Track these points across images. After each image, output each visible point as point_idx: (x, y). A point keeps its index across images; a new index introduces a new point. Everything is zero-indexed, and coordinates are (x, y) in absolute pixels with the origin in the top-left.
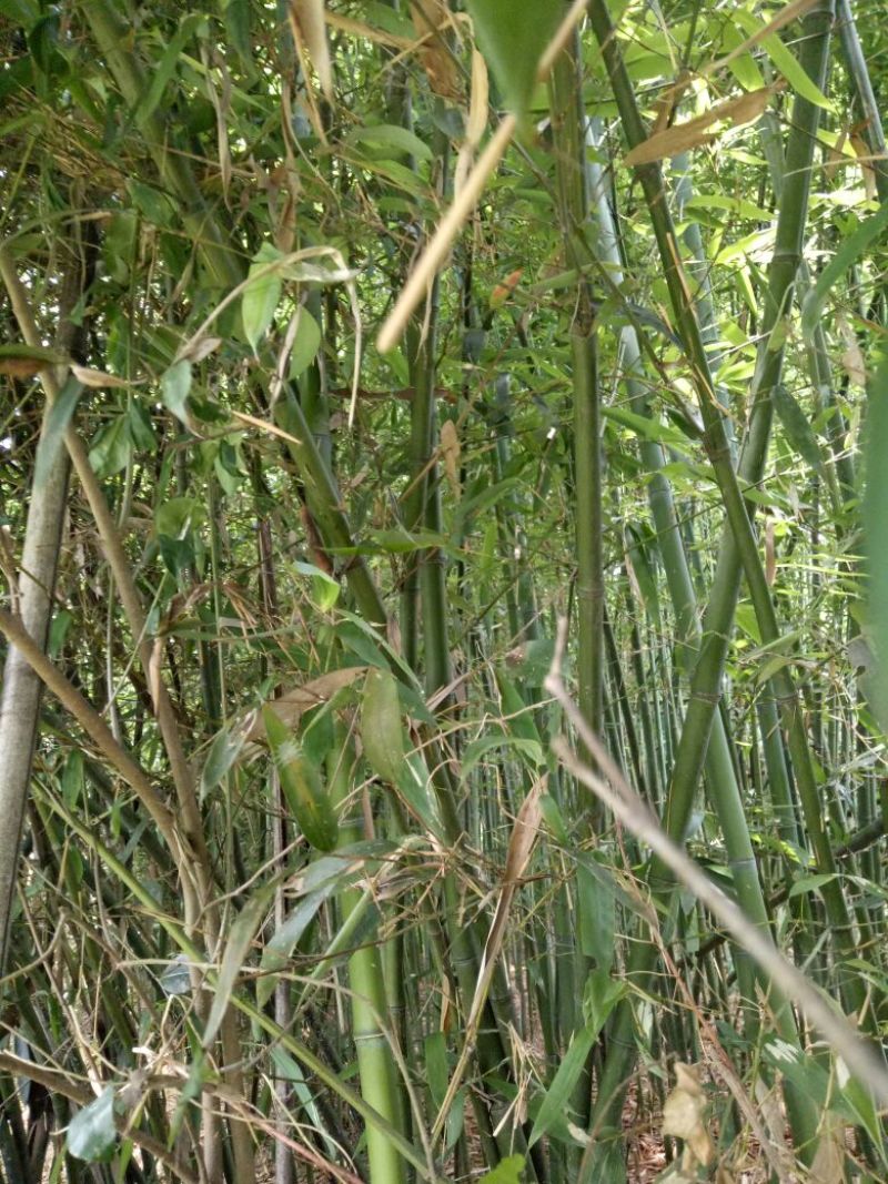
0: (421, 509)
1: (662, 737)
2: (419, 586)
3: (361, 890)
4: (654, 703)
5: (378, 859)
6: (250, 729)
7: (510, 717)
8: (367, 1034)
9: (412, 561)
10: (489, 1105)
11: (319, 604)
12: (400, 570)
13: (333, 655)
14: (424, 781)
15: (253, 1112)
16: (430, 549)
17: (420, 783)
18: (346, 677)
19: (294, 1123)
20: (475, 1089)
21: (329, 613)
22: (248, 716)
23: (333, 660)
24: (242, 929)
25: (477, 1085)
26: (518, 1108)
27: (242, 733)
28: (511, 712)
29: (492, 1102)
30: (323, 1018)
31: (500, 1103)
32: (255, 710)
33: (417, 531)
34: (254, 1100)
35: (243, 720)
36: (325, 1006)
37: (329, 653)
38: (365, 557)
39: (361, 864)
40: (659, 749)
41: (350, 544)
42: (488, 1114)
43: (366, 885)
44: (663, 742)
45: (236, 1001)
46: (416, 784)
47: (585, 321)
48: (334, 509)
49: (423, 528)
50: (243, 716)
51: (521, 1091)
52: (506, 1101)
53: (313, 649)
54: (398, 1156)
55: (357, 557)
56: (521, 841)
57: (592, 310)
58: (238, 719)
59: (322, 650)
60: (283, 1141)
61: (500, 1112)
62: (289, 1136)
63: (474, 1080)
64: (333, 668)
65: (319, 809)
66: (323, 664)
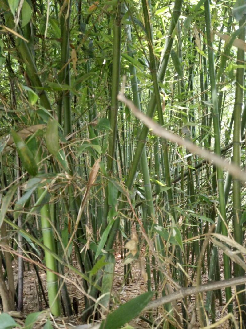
0: (64, 78)
1: (128, 155)
2: (63, 103)
3: (45, 189)
4: (126, 146)
5: (50, 179)
6: (8, 140)
7: (92, 139)
8: (45, 228)
9: (61, 94)
10: (79, 245)
11: (31, 102)
12: (57, 96)
13: (36, 119)
14: (64, 158)
15: (12, 250)
16: (67, 91)
17: (63, 159)
18: (40, 127)
19: (24, 251)
20: (75, 242)
21: (34, 106)
22: (7, 136)
23: (35, 121)
24: (7, 199)
25: (76, 241)
26: (87, 246)
27: (5, 142)
28: (92, 138)
29: (80, 245)
30: (32, 226)
31: (82, 245)
32: (9, 135)
33: (63, 84)
34: (12, 246)
35: (5, 138)
36: (33, 224)
37: (34, 119)
38: (46, 91)
39: (45, 180)
40: (127, 158)
41: (41, 86)
42: (78, 248)
43: (46, 188)
44: (128, 156)
45: (6, 220)
46: (61, 159)
47: (118, 20)
48: (36, 74)
49: (65, 84)
50: (5, 136)
51: (88, 242)
52: (84, 244)
53: (29, 117)
54: (54, 259)
55: (43, 91)
56: (93, 175)
57: (121, 16)
58: (4, 137)
59: (32, 118)
60: (20, 256)
61: (81, 247)
62: (22, 255)
63: (75, 240)
64: (35, 124)
65: (32, 163)
66: (32, 123)
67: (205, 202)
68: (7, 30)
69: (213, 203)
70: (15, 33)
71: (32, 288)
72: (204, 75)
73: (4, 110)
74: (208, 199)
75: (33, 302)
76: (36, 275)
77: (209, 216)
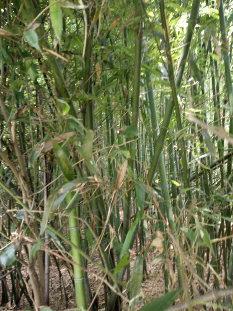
6: (43, 148)
7: (120, 145)
8: (73, 228)
11: (63, 113)
12: (81, 107)
16: (90, 100)
17: (92, 163)
18: (70, 134)
21: (65, 116)
22: (42, 144)
23: (66, 130)
24: (49, 203)
26: (111, 244)
27: (40, 149)
32: (44, 142)
37: (65, 127)
43: (77, 190)
50: (40, 144)
51: (112, 240)
55: (71, 101)
56: (120, 178)
64: (66, 132)
65: (69, 169)
66: (63, 131)
67: (220, 201)
68: (49, 52)
69: (229, 203)
70: (55, 54)
71: (53, 282)
72: (215, 79)
73: (38, 120)
74: (223, 199)
75: (54, 296)
76: (57, 270)
77: (224, 215)
